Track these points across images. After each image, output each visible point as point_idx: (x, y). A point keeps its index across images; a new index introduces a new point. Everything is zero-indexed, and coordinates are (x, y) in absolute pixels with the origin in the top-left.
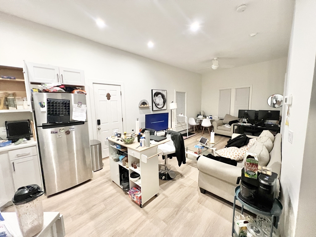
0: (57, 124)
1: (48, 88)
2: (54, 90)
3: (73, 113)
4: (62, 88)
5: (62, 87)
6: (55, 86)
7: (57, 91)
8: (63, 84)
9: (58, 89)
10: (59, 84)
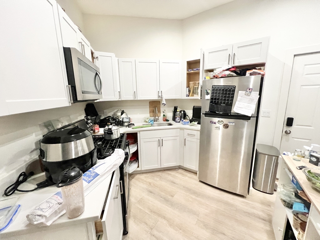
0: (216, 114)
1: (217, 74)
2: (223, 75)
3: (237, 103)
4: (232, 71)
5: (233, 69)
6: (225, 70)
7: (226, 76)
8: (234, 65)
9: (228, 73)
10: (228, 66)
